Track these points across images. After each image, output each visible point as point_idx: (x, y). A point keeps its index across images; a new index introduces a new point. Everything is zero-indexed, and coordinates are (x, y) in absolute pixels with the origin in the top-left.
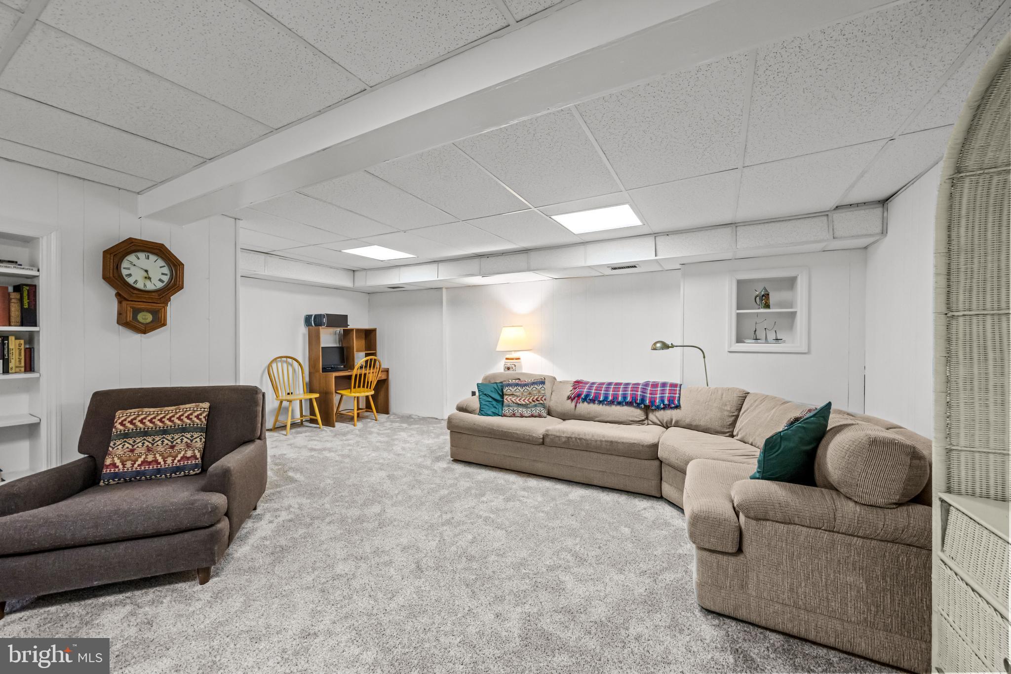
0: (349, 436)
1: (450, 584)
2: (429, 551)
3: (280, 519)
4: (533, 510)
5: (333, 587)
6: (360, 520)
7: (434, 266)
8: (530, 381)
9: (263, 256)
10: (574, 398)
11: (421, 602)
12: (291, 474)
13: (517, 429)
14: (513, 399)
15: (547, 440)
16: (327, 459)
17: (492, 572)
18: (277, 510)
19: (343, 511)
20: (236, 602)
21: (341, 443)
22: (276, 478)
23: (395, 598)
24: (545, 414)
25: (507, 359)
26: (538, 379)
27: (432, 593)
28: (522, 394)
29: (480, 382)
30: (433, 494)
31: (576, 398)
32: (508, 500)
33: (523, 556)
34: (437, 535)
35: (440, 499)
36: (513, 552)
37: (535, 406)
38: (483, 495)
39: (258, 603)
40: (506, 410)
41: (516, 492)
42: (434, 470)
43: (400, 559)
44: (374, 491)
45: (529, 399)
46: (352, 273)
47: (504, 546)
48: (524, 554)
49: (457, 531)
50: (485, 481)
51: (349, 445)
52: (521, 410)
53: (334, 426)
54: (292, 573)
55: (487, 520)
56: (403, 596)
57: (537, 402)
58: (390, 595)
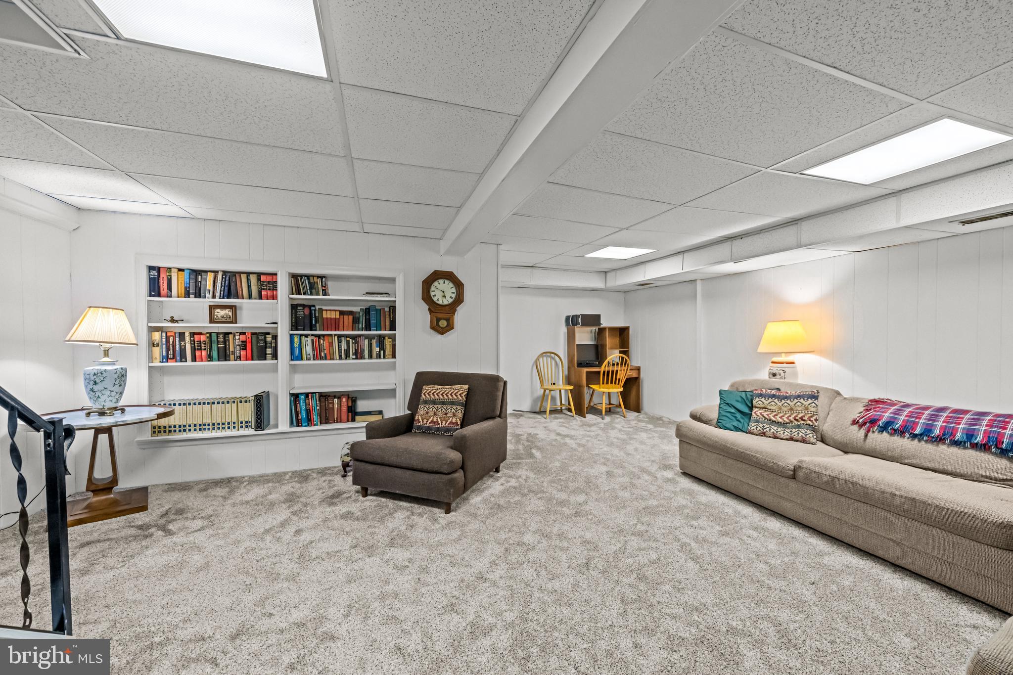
0: (593, 428)
1: (607, 592)
2: (605, 554)
3: (509, 484)
4: (753, 556)
5: (515, 550)
6: (562, 503)
7: (680, 257)
8: (793, 392)
9: (529, 270)
10: (864, 424)
11: (572, 595)
12: (534, 451)
13: (757, 452)
14: (765, 414)
15: (800, 474)
16: (565, 444)
17: (658, 601)
18: (510, 477)
19: (555, 492)
20: (455, 534)
21: (584, 433)
22: (522, 452)
23: (553, 581)
24: (813, 440)
25: (773, 362)
26: (808, 391)
27: (585, 593)
28: (780, 409)
29: (726, 388)
30: (640, 501)
31: (868, 425)
32: (725, 534)
33: (704, 602)
34: (622, 542)
35: (644, 509)
36: (695, 591)
37: (799, 426)
38: (696, 518)
39: (466, 540)
40: (753, 426)
41: (741, 528)
42: (656, 477)
43: (575, 550)
44: (588, 481)
45: (790, 416)
46: (603, 275)
47: (687, 582)
48: (709, 600)
49: (644, 545)
50: (708, 504)
51: (589, 436)
52: (774, 429)
53: (585, 417)
54: (495, 528)
55: (684, 547)
56: (560, 583)
57: (803, 422)
58: (550, 577)
